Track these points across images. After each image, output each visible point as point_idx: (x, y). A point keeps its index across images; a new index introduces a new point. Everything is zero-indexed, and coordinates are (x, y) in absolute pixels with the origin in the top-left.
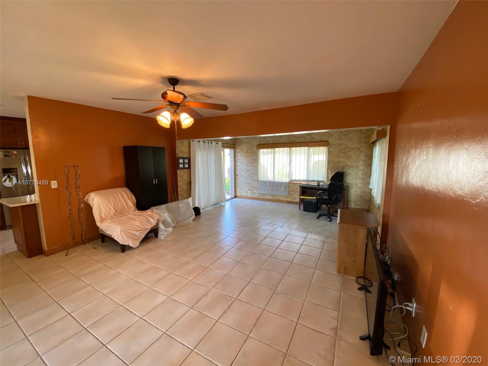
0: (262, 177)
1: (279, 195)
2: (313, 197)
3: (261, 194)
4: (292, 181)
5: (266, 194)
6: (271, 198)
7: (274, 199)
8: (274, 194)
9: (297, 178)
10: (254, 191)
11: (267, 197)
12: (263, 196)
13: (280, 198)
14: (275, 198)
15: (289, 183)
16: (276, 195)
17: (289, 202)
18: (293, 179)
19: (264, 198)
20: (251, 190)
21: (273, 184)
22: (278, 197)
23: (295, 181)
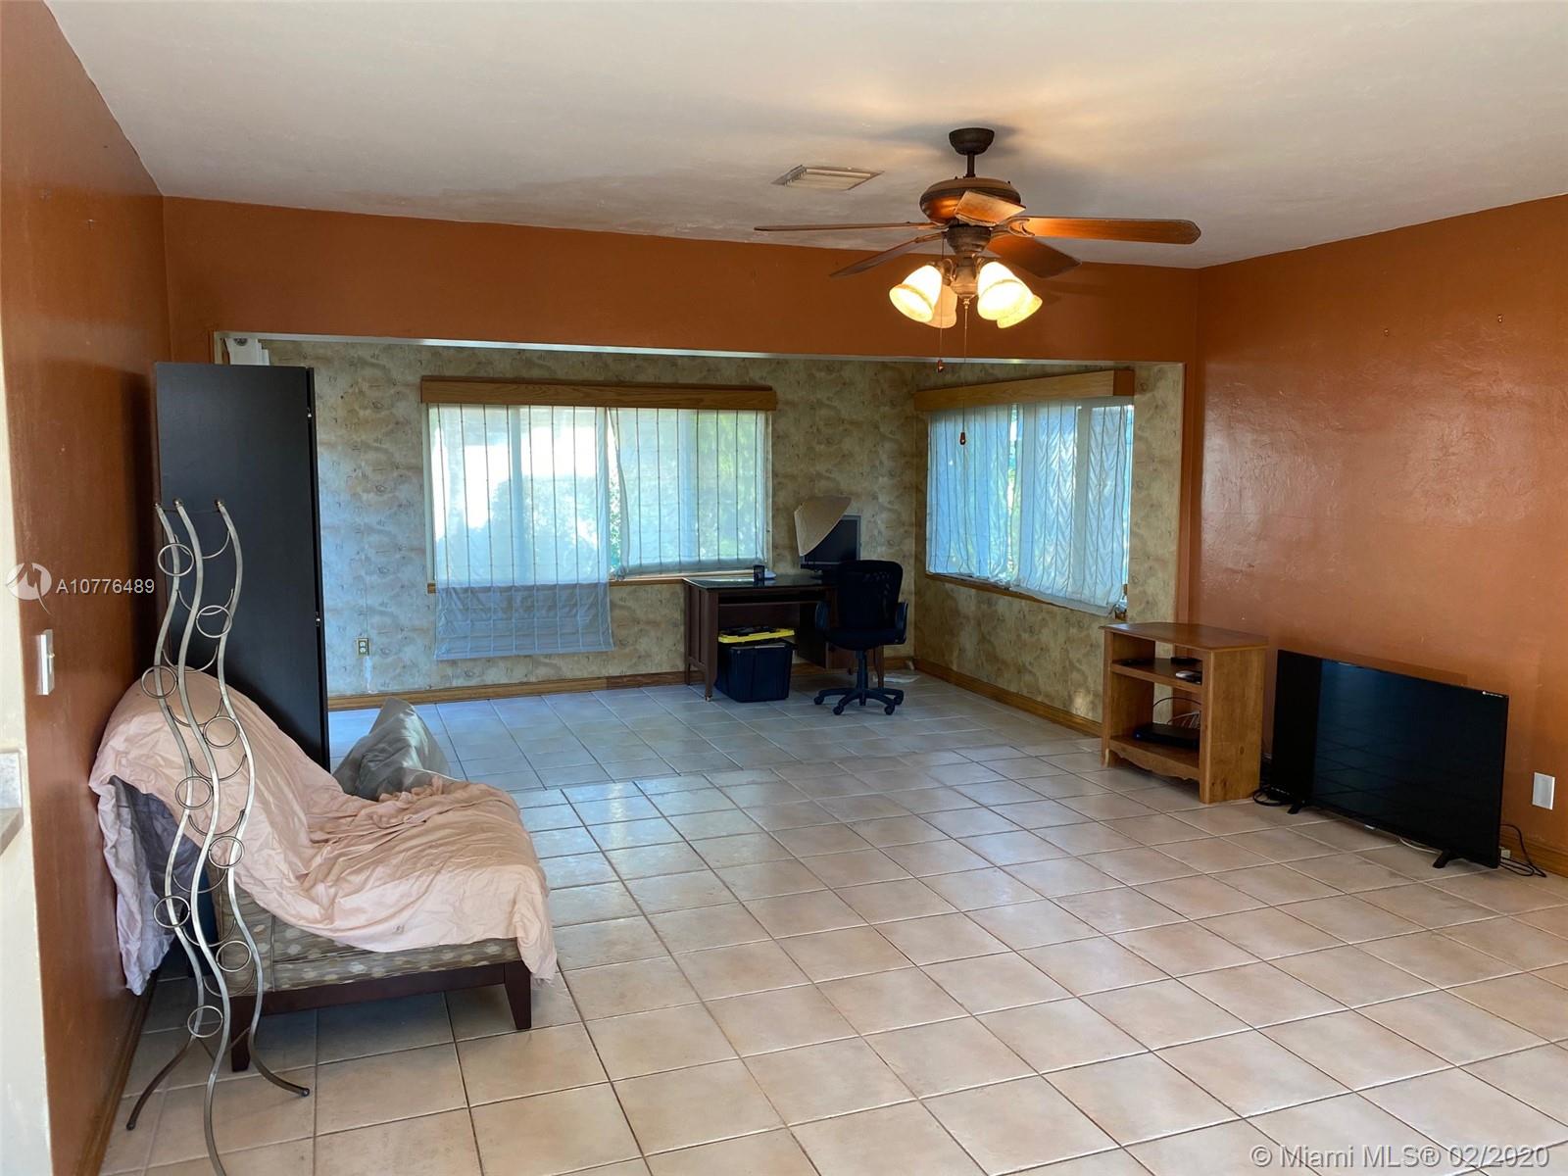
0: (449, 572)
1: (563, 656)
2: (747, 634)
3: (453, 663)
4: (624, 572)
5: (489, 660)
6: (518, 675)
7: (533, 679)
8: (537, 652)
9: (650, 559)
10: (409, 653)
11: (495, 676)
12: (467, 675)
13: (571, 670)
14: (542, 673)
15: (611, 584)
16: (549, 656)
17: (615, 683)
18: (633, 561)
19: (473, 682)
20: (384, 653)
21: (524, 599)
22: (554, 666)
23: (641, 570)
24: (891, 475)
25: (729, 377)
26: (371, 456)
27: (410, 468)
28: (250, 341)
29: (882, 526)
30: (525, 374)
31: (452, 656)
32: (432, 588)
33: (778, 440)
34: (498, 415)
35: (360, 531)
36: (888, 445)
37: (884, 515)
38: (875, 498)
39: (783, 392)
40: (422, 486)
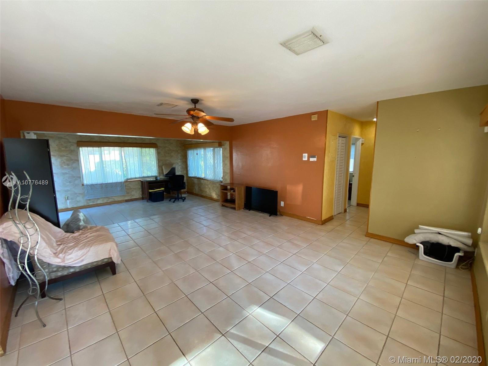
0: (87, 181)
1: (115, 196)
2: (155, 190)
3: (90, 200)
4: (127, 179)
5: (98, 199)
6: (105, 201)
7: (108, 201)
8: (109, 196)
9: (133, 176)
10: (78, 199)
11: (99, 202)
12: (93, 202)
13: (116, 199)
14: (111, 200)
15: (125, 182)
16: (112, 197)
17: (127, 201)
18: (129, 177)
19: (95, 203)
20: (72, 199)
21: (105, 186)
22: (113, 199)
23: (131, 179)
24: (181, 159)
25: (148, 142)
26: (65, 158)
27: (76, 160)
28: (31, 133)
29: (179, 169)
30: (102, 141)
31: (89, 199)
32: (83, 185)
33: (158, 153)
34: (96, 149)
35: (64, 174)
36: (180, 154)
37: (180, 167)
38: (178, 164)
39: (159, 144)
40: (79, 164)
